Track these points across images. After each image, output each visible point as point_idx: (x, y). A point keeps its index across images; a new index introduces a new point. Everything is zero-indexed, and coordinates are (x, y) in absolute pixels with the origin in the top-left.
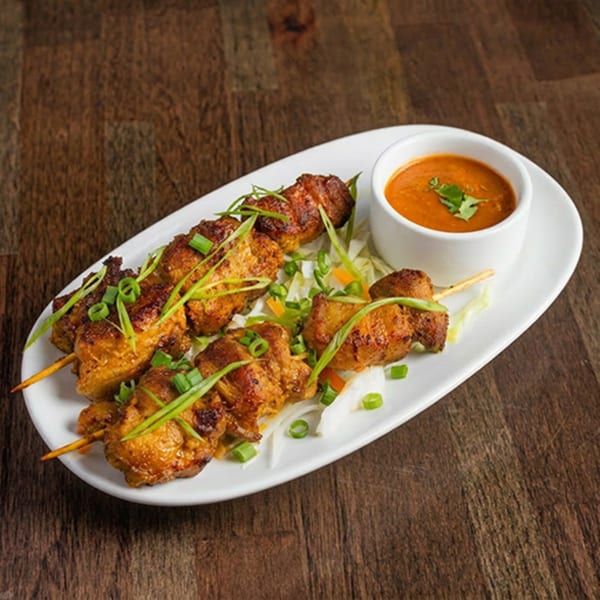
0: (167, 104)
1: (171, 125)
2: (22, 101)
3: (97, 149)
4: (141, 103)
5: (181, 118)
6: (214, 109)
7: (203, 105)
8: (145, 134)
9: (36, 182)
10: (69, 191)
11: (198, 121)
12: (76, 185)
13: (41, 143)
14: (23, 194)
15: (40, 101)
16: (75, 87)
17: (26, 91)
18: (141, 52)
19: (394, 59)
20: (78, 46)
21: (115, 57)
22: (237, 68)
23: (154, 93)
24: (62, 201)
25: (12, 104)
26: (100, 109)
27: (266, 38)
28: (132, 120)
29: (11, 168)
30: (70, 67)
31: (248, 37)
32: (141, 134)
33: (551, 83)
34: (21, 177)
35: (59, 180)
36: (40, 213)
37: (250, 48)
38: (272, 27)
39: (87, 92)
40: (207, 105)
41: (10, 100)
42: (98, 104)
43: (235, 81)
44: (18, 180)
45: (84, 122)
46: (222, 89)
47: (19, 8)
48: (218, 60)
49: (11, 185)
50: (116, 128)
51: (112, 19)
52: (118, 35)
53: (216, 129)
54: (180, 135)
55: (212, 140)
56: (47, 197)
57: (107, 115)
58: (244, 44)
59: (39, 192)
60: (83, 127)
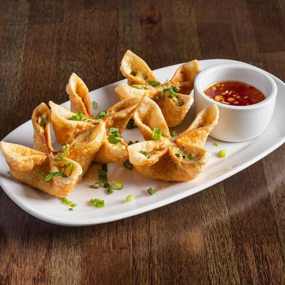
0: (90, 54)
1: (91, 64)
2: (25, 49)
3: (57, 73)
4: (79, 53)
5: (96, 61)
6: (111, 58)
7: (107, 55)
8: (79, 67)
9: (28, 86)
10: (43, 92)
11: (104, 63)
12: (46, 89)
13: (32, 69)
14: (21, 92)
15: (33, 50)
16: (50, 44)
17: (27, 44)
18: (81, 29)
19: (195, 40)
20: (53, 25)
21: (69, 31)
22: (124, 39)
23: (85, 49)
24: (39, 96)
25: (20, 50)
26: (60, 54)
27: (139, 26)
28: (74, 60)
29: (17, 79)
30: (48, 35)
31: (130, 25)
32: (77, 67)
33: (266, 54)
34: (22, 84)
35: (39, 87)
36: (28, 101)
37: (131, 30)
38: (141, 21)
39: (55, 46)
40: (109, 56)
41: (19, 48)
42: (59, 53)
43: (122, 46)
44: (20, 85)
45: (52, 60)
46: (116, 48)
47: (28, 6)
48: (116, 35)
49: (17, 87)
50: (66, 64)
51: (69, 13)
52: (72, 21)
53: (111, 67)
54: (95, 69)
55: (109, 72)
56: (32, 94)
57: (63, 58)
58: (128, 28)
59: (29, 91)
60: (51, 63)
